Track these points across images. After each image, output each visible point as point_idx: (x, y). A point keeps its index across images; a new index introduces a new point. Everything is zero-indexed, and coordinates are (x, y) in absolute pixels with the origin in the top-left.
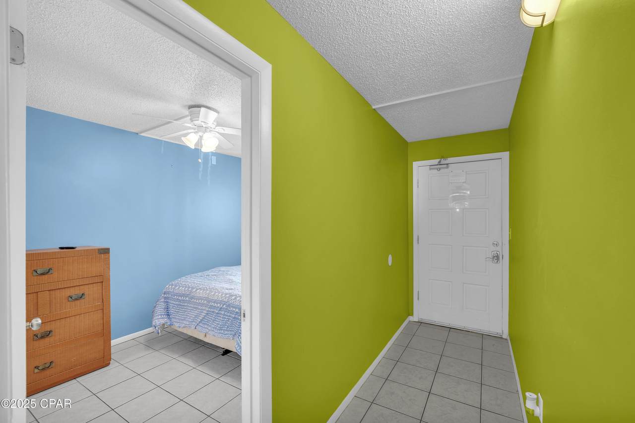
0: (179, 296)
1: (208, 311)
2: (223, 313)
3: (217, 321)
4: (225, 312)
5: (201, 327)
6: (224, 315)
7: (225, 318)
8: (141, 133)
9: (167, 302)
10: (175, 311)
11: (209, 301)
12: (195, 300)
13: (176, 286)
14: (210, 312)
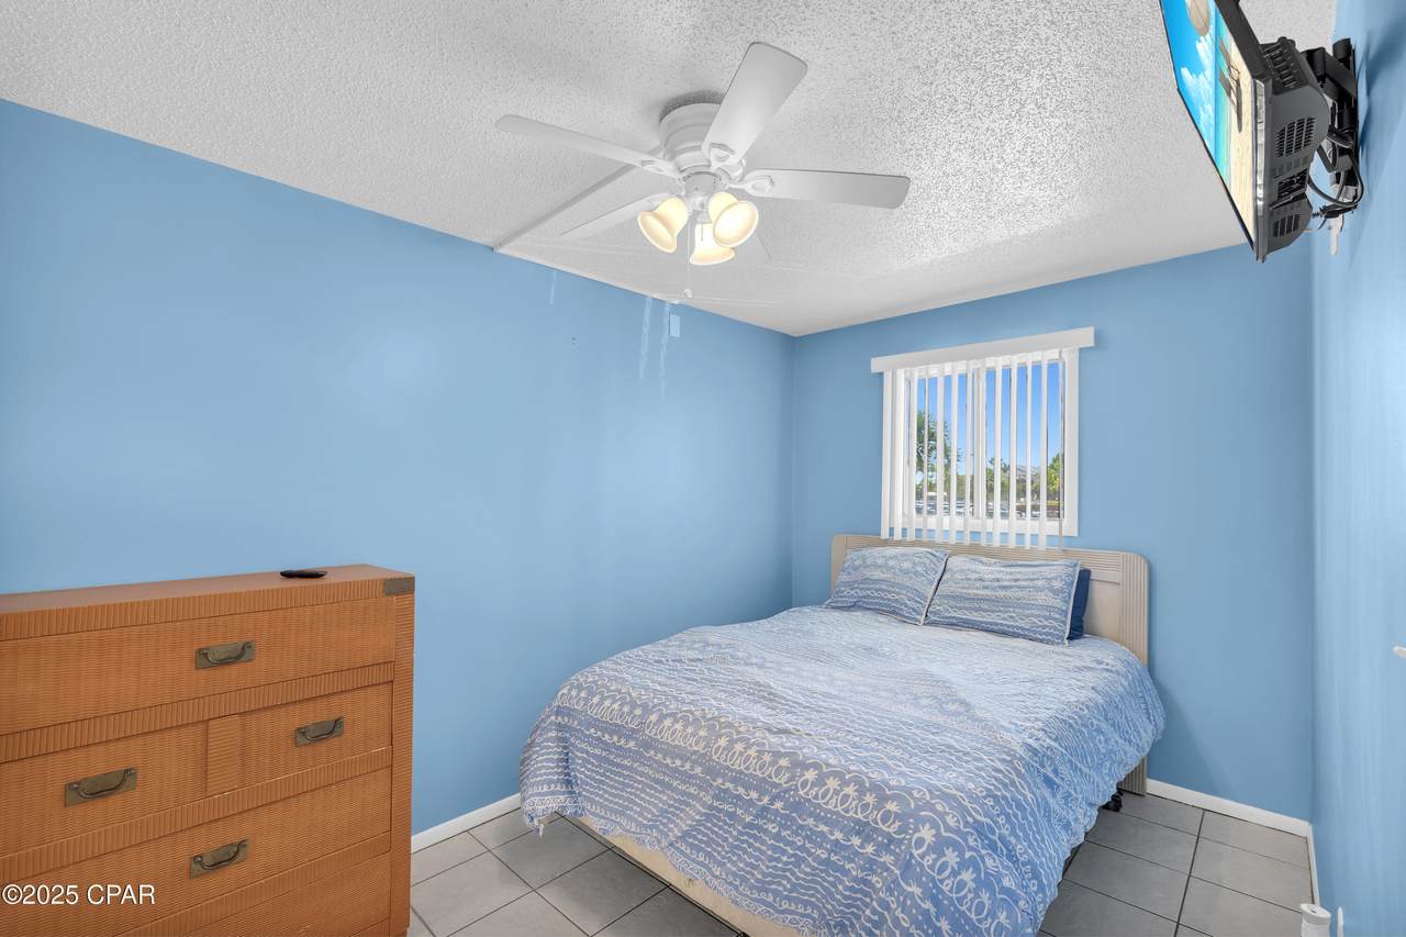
0: (604, 731)
1: (711, 807)
2: (772, 828)
3: (750, 856)
4: (783, 826)
5: (685, 855)
6: (777, 837)
7: (784, 852)
8: (501, 245)
9: (565, 740)
10: (593, 779)
11: (713, 771)
12: (659, 756)
13: (591, 694)
14: (720, 811)
